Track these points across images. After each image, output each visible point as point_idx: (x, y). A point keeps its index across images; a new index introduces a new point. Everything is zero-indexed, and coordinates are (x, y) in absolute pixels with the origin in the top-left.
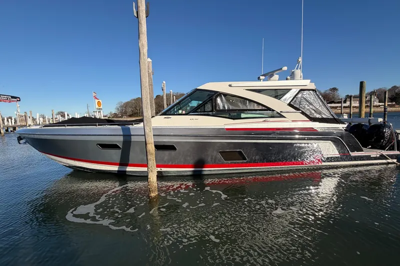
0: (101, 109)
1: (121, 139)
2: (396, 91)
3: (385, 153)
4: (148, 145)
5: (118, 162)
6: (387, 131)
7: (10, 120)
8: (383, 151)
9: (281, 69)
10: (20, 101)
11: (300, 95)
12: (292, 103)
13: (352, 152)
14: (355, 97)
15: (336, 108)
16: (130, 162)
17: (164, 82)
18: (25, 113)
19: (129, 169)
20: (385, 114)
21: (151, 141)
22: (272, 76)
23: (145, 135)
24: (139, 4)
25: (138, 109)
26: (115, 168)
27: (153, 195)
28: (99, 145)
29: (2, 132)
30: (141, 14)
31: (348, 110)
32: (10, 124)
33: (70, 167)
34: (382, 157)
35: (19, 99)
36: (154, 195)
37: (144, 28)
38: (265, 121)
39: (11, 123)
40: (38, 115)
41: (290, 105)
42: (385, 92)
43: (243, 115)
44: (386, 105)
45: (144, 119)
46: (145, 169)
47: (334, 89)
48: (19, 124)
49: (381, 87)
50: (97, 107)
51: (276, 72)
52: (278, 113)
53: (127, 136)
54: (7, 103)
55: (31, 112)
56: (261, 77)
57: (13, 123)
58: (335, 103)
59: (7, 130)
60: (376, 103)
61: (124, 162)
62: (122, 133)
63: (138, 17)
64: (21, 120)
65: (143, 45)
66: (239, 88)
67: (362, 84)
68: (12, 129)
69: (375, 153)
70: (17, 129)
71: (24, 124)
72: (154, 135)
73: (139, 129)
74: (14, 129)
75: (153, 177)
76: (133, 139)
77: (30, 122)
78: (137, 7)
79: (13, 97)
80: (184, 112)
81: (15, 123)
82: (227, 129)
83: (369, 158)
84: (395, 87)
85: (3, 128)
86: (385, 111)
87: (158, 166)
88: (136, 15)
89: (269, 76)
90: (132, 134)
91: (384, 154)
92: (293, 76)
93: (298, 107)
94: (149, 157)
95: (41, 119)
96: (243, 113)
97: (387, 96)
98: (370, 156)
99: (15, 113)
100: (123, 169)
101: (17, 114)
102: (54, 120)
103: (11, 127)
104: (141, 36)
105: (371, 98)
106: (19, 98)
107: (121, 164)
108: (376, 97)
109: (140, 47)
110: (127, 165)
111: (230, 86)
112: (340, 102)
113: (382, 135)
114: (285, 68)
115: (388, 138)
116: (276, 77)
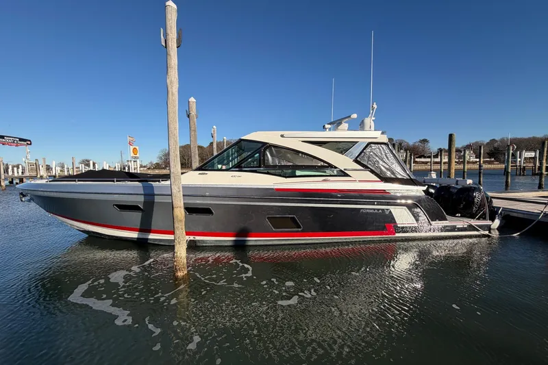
0: (138, 158)
1: (141, 199)
2: (496, 145)
3: (474, 222)
4: (175, 210)
5: (138, 227)
6: (477, 195)
7: (15, 169)
8: (472, 220)
9: (350, 116)
10: (31, 144)
11: (368, 150)
12: (358, 159)
13: (432, 221)
14: (446, 151)
15: (426, 163)
16: (153, 228)
17: (215, 127)
18: (36, 160)
19: (152, 236)
20: (480, 173)
21: (179, 203)
22: (340, 123)
23: (171, 195)
24: (169, 31)
25: (186, 158)
26: (134, 235)
27: (180, 274)
28: (116, 205)
29: (2, 184)
30: (170, 43)
31: (438, 167)
32: (16, 174)
33: (85, 231)
34: (471, 228)
35: (29, 143)
36: (182, 274)
37: (174, 60)
38: (324, 180)
39: (18, 173)
40: (54, 163)
41: (356, 161)
42: (480, 147)
43: (298, 173)
44: (482, 162)
45: (172, 175)
46: (171, 237)
47: (425, 141)
48: (27, 174)
49: (478, 140)
50: (132, 155)
51: (345, 120)
52: (341, 171)
53: (150, 196)
54: (14, 147)
55: (44, 159)
56: (327, 126)
57: (20, 174)
58: (425, 157)
59: (11, 182)
60: (473, 159)
61: (145, 228)
62: (143, 192)
63: (166, 47)
64: (32, 169)
65: (171, 82)
66: (293, 139)
67: (451, 136)
68: (18, 181)
69: (461, 222)
70: (24, 180)
71: (34, 174)
72: (183, 196)
73: (165, 187)
74: (21, 180)
75: (181, 251)
76: (157, 199)
77: (43, 172)
78: (166, 35)
79: (21, 140)
80: (224, 167)
81: (22, 173)
82: (277, 190)
83: (453, 229)
84: (493, 141)
85: (6, 179)
86: (480, 169)
87: (188, 234)
88: (164, 44)
89: (336, 124)
90: (156, 192)
91: (473, 224)
92: (362, 126)
93: (365, 163)
94: (176, 225)
95: (59, 169)
96: (298, 169)
97: (482, 151)
98: (456, 226)
99: (24, 160)
100: (143, 236)
101: (27, 161)
102: (75, 170)
103: (16, 178)
104: (169, 70)
105: (465, 153)
106: (30, 141)
107: (140, 230)
108: (472, 152)
109: (169, 84)
110: (150, 231)
111: (282, 136)
112: (430, 157)
113: (471, 201)
114: (354, 116)
115: (479, 204)
116: (345, 125)
